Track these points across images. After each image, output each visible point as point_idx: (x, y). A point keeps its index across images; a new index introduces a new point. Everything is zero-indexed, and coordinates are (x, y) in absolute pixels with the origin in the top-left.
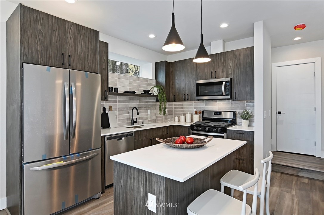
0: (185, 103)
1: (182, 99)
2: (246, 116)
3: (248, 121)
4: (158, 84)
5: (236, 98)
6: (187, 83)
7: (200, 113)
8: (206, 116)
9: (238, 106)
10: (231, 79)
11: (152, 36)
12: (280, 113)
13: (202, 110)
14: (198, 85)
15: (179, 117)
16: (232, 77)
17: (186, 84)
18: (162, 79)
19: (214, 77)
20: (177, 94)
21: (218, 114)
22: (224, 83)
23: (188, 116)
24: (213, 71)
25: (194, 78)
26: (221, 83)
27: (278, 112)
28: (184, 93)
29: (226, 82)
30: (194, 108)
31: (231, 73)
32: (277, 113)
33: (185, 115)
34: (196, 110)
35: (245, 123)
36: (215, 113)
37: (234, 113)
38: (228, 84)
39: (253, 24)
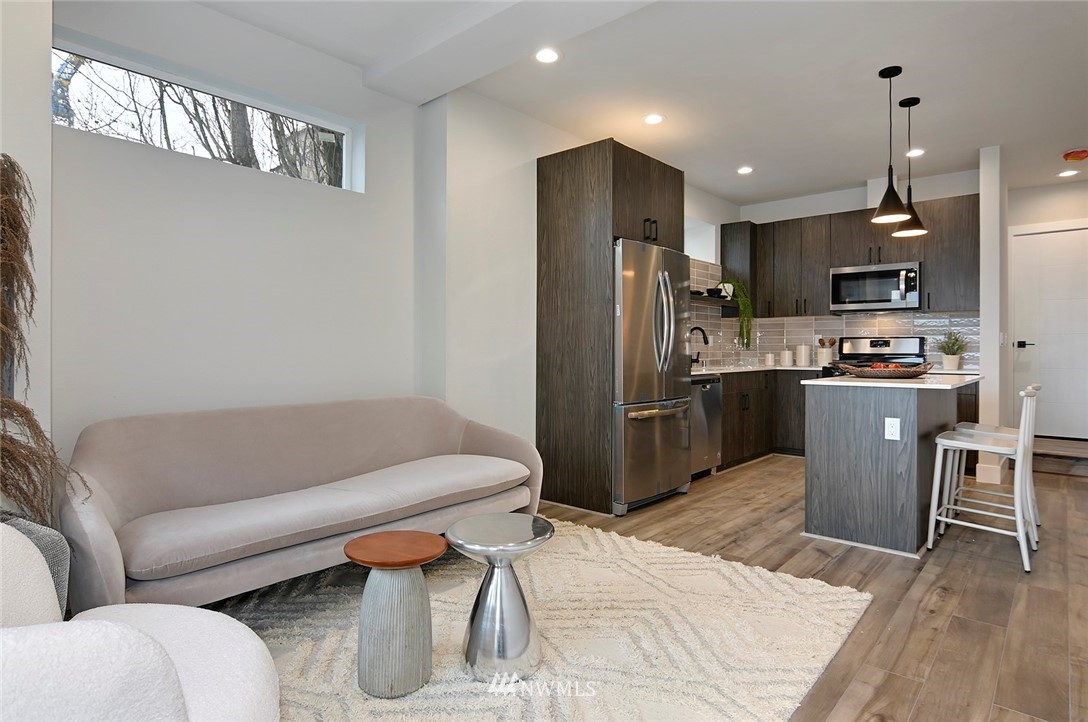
1: (790, 311)
2: (953, 345)
3: (956, 357)
4: (727, 276)
5: (930, 306)
6: (805, 274)
7: (832, 344)
8: (847, 348)
9: (935, 326)
10: (920, 264)
11: (745, 170)
12: (1022, 345)
13: (838, 338)
14: (838, 278)
15: (777, 355)
16: (922, 260)
17: (801, 277)
18: (741, 263)
19: (877, 259)
20: (777, 299)
21: (881, 346)
22: (903, 273)
23: (803, 352)
24: (872, 246)
25: (823, 263)
26: (896, 274)
27: (1019, 342)
28: (794, 297)
29: (908, 271)
30: (817, 332)
31: (919, 251)
32: (1016, 344)
33: (793, 349)
34: (820, 337)
35: (949, 362)
36: (872, 342)
37: (922, 341)
38: (912, 275)
39: (979, 151)
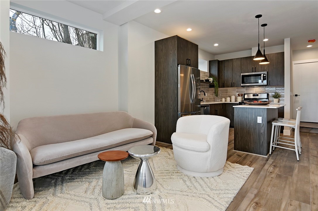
0: (230, 89)
1: (229, 86)
2: (277, 96)
4: (211, 75)
5: (270, 84)
6: (234, 75)
8: (246, 97)
9: (272, 90)
10: (267, 72)
11: (216, 45)
12: (296, 95)
13: (243, 94)
14: (243, 76)
15: (226, 99)
17: (232, 76)
18: (215, 72)
19: (255, 71)
20: (226, 82)
21: (256, 96)
22: (262, 75)
23: (233, 98)
24: (253, 67)
25: (239, 72)
26: (260, 75)
28: (230, 82)
29: (264, 74)
30: (237, 92)
31: (267, 69)
33: (230, 97)
34: (238, 93)
35: (276, 100)
36: (253, 95)
37: (268, 94)
38: (265, 75)
39: (284, 39)
